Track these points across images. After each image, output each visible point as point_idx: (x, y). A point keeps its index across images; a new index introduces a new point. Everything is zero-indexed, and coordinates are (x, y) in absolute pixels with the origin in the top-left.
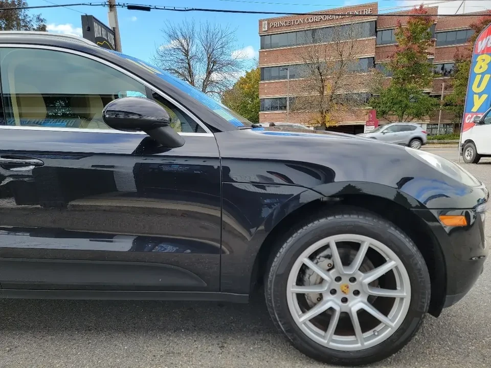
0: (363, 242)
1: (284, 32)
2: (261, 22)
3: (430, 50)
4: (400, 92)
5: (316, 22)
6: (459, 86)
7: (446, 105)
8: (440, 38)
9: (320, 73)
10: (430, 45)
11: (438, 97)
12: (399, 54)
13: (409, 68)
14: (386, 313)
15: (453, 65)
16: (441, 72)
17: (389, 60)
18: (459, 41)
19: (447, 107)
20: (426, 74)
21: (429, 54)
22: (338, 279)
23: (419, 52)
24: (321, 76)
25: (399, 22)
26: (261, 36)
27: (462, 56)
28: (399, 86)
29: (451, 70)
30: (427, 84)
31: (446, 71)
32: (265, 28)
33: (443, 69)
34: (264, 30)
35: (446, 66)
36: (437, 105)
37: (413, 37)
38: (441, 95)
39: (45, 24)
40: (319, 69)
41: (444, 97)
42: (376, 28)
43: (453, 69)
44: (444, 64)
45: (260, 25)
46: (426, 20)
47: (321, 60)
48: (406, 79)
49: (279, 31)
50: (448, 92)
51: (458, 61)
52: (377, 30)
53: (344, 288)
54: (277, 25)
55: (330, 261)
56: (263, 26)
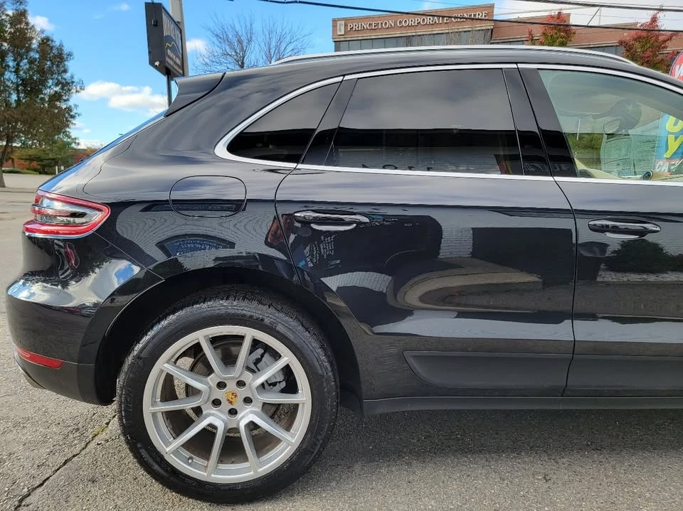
1: (369, 38)
2: (335, 21)
5: (412, 26)
25: (530, 33)
32: (340, 30)
34: (339, 33)
39: (26, 8)
42: (491, 39)
45: (334, 26)
46: (566, 31)
49: (361, 36)
54: (358, 27)
56: (338, 28)
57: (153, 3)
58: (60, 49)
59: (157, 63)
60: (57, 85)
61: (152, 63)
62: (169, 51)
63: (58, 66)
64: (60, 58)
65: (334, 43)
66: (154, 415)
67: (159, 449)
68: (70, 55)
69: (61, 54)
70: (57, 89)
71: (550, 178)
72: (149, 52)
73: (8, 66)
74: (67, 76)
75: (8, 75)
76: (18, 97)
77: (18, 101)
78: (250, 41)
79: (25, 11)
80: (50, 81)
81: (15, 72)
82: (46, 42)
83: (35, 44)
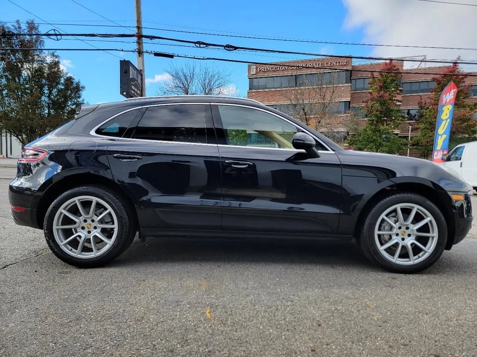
0: (413, 207)
1: (271, 76)
3: (399, 97)
4: (374, 132)
6: (424, 129)
7: (413, 145)
8: (406, 87)
9: (305, 113)
10: (398, 94)
11: (406, 137)
12: (372, 100)
13: (381, 112)
14: (425, 245)
15: (417, 110)
16: (406, 116)
17: (364, 105)
18: (422, 91)
19: (415, 147)
20: (396, 117)
21: (398, 101)
22: (400, 228)
23: (390, 99)
24: (306, 115)
26: (249, 78)
27: (425, 104)
28: (373, 127)
29: (415, 115)
30: (396, 127)
31: (411, 116)
32: (253, 71)
33: (408, 113)
34: (252, 73)
35: (411, 112)
36: (406, 145)
37: (384, 87)
38: (408, 137)
39: (59, 60)
40: (304, 110)
41: (412, 138)
42: (351, 76)
43: (417, 114)
44: (409, 110)
45: (249, 69)
47: (306, 102)
48: (380, 121)
49: (266, 75)
50: (414, 134)
51: (421, 108)
52: (352, 78)
53: (403, 233)
54: (265, 69)
55: (396, 219)
56: (251, 70)
57: (125, 60)
58: (78, 84)
59: (125, 93)
60: (73, 105)
61: (122, 93)
62: (133, 86)
63: (75, 94)
64: (78, 89)
65: (249, 79)
66: (58, 230)
67: (58, 243)
68: (83, 88)
69: (79, 87)
70: (73, 107)
71: (216, 145)
72: (121, 87)
73: (44, 93)
74: (80, 100)
75: (43, 98)
76: (49, 111)
77: (49, 113)
78: (192, 79)
79: (59, 62)
80: (70, 103)
81: (48, 96)
82: (69, 80)
83: (62, 81)
